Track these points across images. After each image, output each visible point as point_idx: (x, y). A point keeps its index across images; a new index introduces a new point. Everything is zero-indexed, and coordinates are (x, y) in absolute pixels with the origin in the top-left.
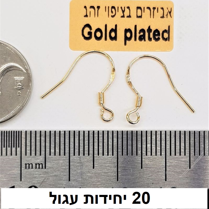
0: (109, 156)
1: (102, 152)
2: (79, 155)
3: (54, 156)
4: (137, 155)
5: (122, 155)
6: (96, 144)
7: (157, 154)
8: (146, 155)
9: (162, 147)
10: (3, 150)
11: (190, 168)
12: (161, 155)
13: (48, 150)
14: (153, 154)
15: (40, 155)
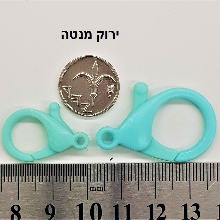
0: (150, 181)
1: (144, 179)
2: (128, 181)
3: (111, 182)
4: (169, 180)
5: (159, 180)
6: (140, 173)
7: (184, 180)
8: (176, 180)
9: (187, 175)
10: (74, 177)
11: (207, 189)
12: (186, 180)
13: (106, 177)
14: (180, 179)
15: (101, 181)
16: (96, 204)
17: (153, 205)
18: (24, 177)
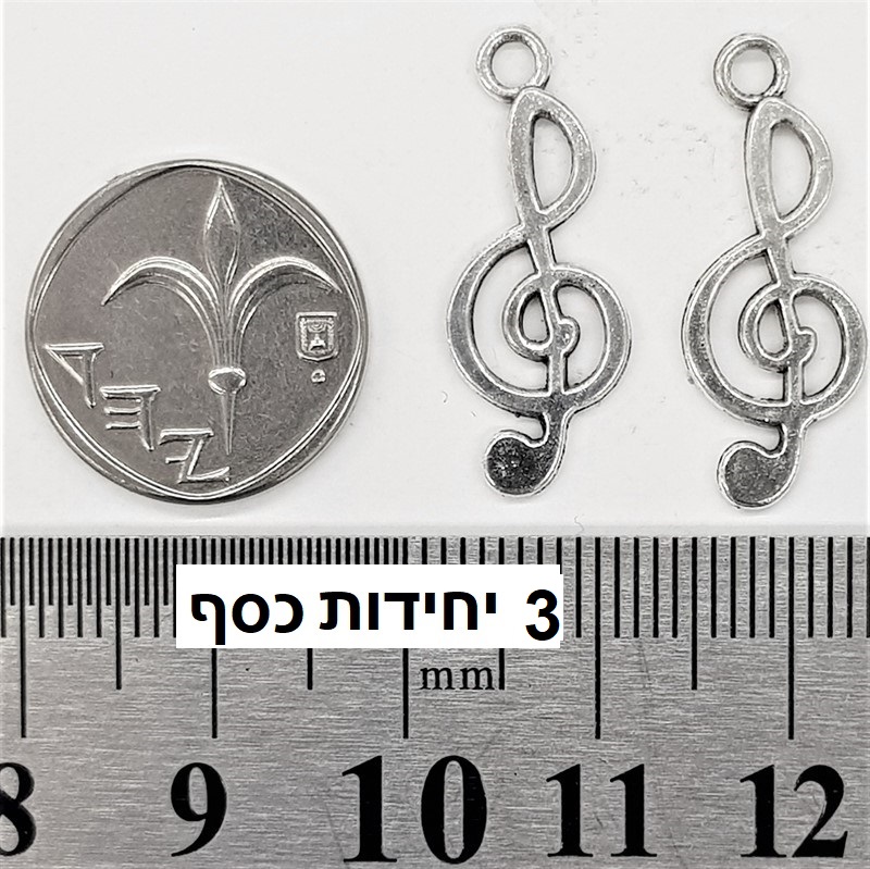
2: (636, 634)
16: (455, 763)
17: (777, 772)
18: (51, 611)
